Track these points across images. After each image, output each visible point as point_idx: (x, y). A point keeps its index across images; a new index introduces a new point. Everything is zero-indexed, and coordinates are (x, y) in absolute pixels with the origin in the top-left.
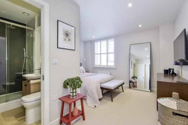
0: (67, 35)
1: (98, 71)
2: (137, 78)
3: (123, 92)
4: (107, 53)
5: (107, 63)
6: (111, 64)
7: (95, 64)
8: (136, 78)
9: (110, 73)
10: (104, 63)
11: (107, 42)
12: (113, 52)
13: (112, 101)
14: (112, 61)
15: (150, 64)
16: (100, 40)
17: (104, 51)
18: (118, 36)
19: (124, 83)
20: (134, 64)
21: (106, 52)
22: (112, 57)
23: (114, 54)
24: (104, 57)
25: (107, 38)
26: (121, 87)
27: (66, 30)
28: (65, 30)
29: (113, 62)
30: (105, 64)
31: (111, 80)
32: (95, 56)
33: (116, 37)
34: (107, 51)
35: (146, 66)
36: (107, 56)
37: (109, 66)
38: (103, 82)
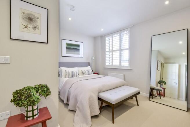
0: (30, 19)
1: (109, 73)
2: (165, 84)
3: (138, 105)
4: (121, 50)
5: (120, 63)
6: (126, 64)
7: (106, 63)
8: (163, 84)
9: (123, 76)
10: (116, 63)
11: (120, 36)
12: (128, 48)
13: (113, 123)
14: (127, 60)
15: (186, 64)
16: (112, 33)
17: (116, 47)
18: (134, 26)
19: (139, 93)
20: (161, 64)
21: (118, 48)
22: (126, 55)
23: (129, 51)
24: (116, 54)
25: (119, 31)
26: (134, 98)
27: (29, 12)
28: (26, 12)
29: (128, 62)
30: (118, 64)
31: (119, 87)
32: (106, 54)
33: (131, 28)
34: (120, 46)
35: (182, 67)
36: (120, 54)
37: (122, 66)
38: (104, 90)
